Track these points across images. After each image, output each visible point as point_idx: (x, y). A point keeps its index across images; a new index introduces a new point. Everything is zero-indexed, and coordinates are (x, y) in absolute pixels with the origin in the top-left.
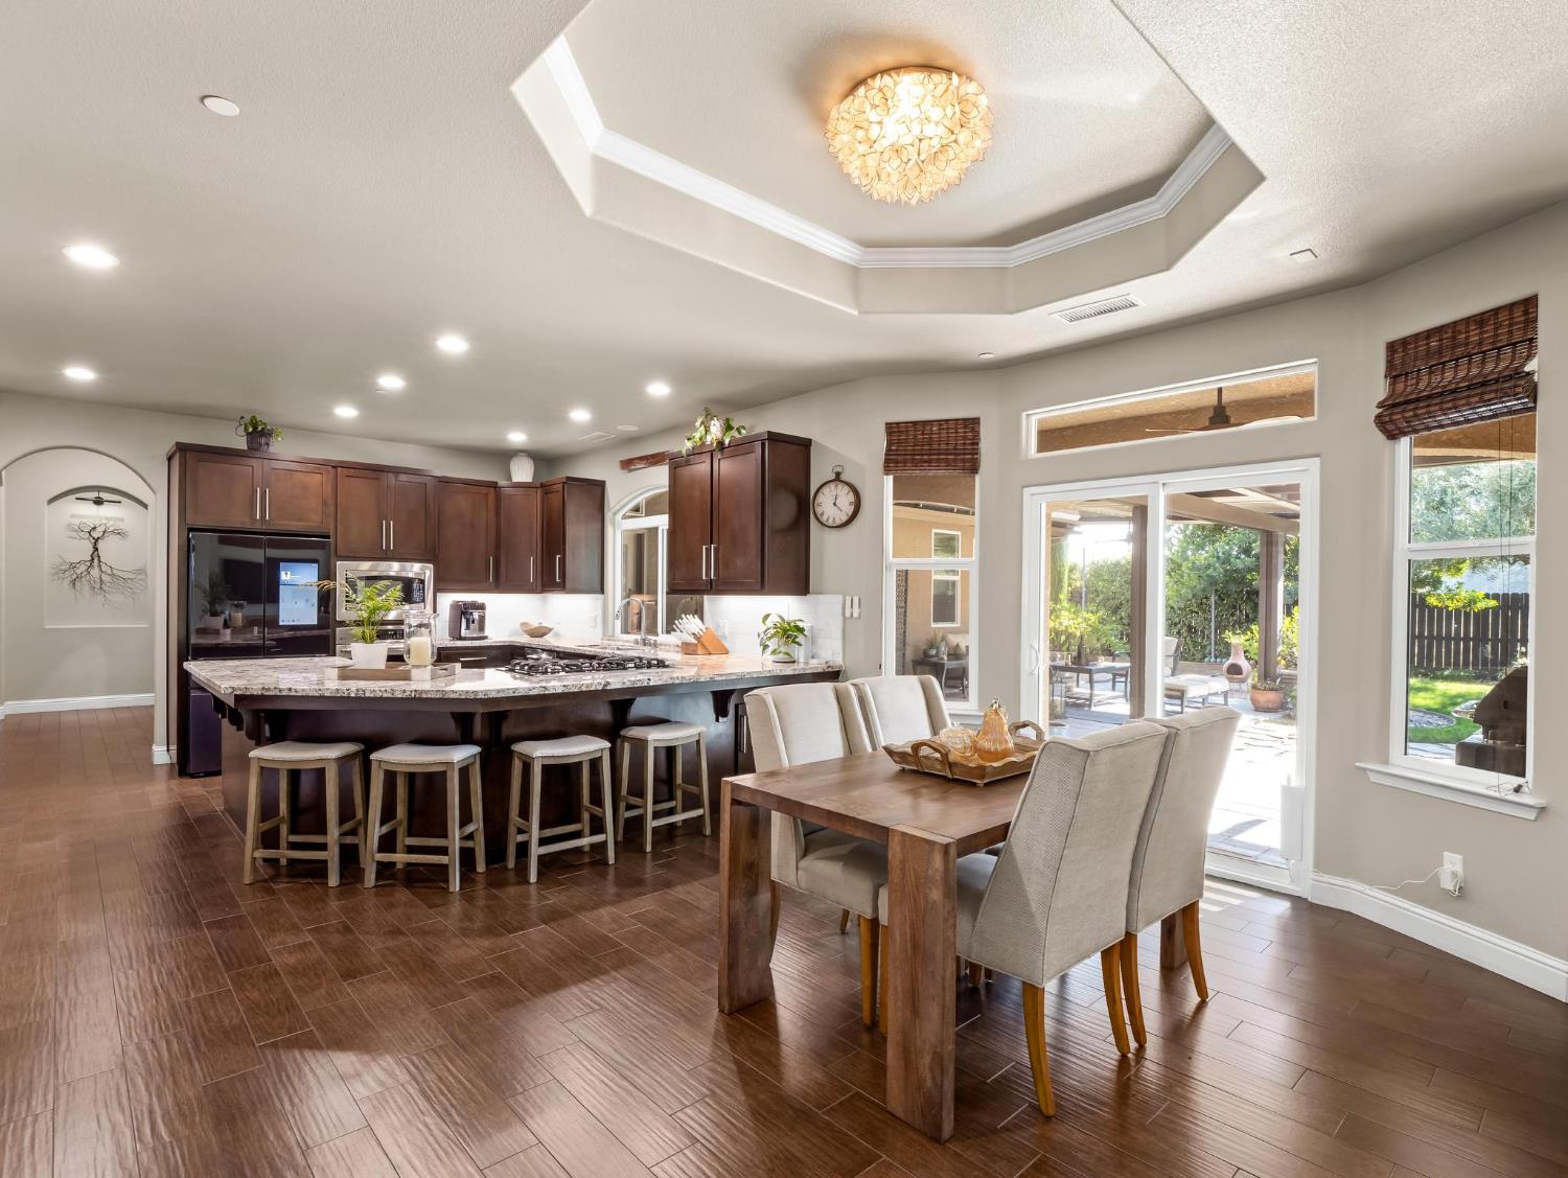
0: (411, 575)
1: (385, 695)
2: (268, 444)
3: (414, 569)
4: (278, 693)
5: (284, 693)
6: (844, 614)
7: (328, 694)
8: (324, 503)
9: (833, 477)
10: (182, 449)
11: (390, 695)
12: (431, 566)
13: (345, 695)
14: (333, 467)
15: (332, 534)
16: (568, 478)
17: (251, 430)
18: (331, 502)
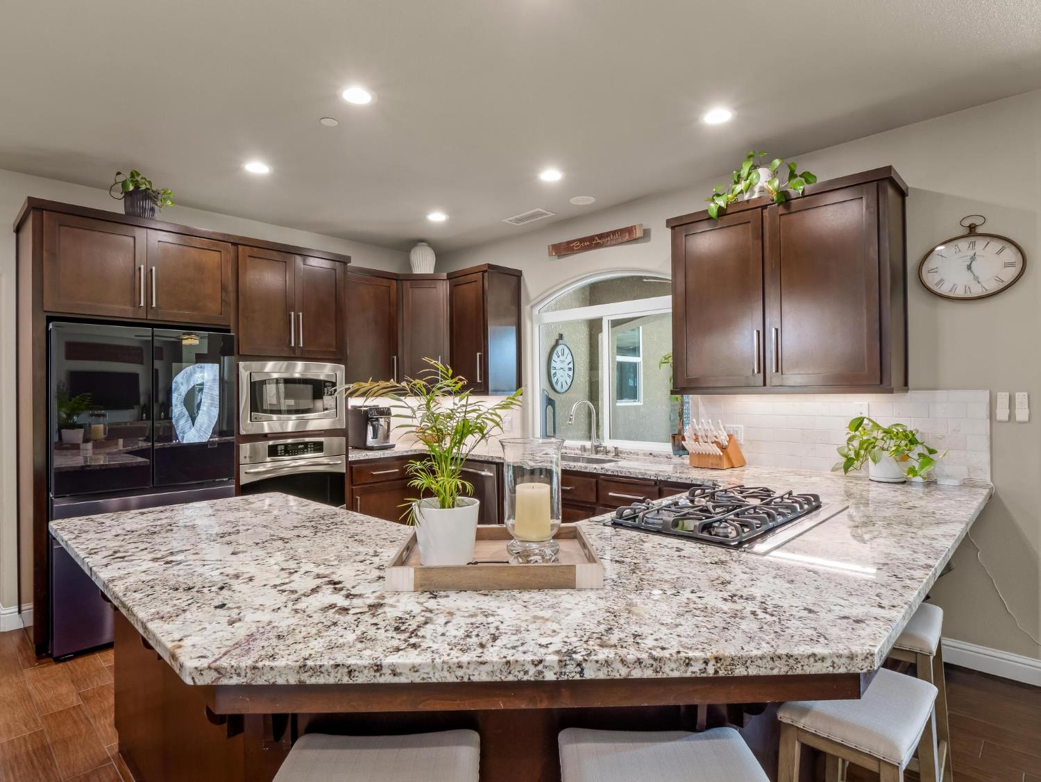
0: (322, 378)
1: (637, 674)
2: (152, 210)
3: (325, 371)
4: (346, 680)
5: (361, 679)
6: (992, 416)
7: (485, 678)
8: (224, 288)
9: (964, 231)
10: (36, 207)
11: (649, 674)
12: (343, 366)
13: (530, 677)
14: (233, 244)
15: (232, 327)
16: (490, 266)
17: (131, 188)
18: (231, 288)
